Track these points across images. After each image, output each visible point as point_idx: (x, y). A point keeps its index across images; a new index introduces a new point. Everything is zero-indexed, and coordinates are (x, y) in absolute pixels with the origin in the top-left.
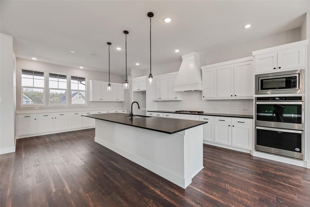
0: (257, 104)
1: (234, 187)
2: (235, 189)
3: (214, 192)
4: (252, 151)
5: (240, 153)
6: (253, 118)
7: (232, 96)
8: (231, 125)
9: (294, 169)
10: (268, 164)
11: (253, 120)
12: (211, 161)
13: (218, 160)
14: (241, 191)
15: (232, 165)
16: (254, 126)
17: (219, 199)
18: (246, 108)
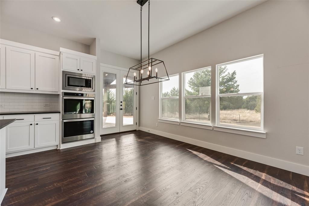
0: (64, 99)
1: (63, 181)
2: (66, 182)
3: (46, 200)
4: (58, 146)
5: (46, 152)
6: (60, 113)
7: (32, 89)
8: (33, 124)
9: (91, 146)
10: (75, 150)
11: (60, 115)
12: (14, 177)
13: (24, 170)
14: (71, 180)
15: (46, 166)
16: (61, 120)
17: (57, 200)
18: (48, 104)
